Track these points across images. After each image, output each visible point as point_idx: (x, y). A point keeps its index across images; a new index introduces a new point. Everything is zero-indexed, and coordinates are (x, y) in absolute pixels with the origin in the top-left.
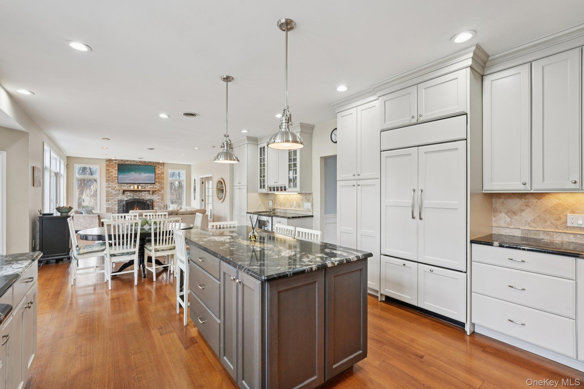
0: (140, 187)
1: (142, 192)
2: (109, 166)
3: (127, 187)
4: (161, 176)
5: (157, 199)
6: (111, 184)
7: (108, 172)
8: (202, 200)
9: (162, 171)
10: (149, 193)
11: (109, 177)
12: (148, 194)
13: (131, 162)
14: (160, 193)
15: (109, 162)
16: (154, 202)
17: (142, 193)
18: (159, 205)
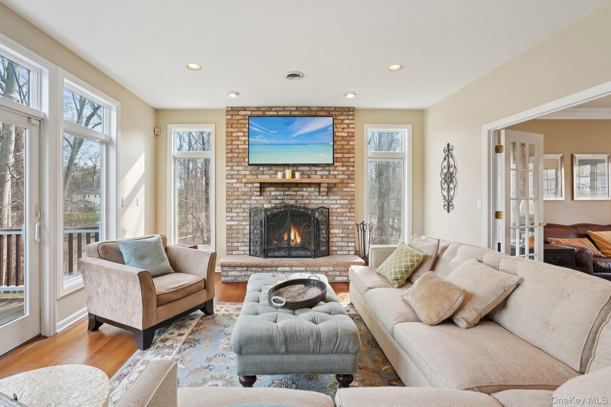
0: (297, 175)
1: (302, 187)
2: (232, 125)
3: (271, 175)
4: (349, 144)
5: (337, 206)
6: (235, 168)
7: (230, 138)
8: (497, 215)
9: (350, 130)
10: (319, 192)
11: (231, 152)
12: (317, 194)
13: (277, 111)
14: (347, 189)
15: (232, 115)
16: (331, 214)
17: (303, 191)
18: (344, 223)
